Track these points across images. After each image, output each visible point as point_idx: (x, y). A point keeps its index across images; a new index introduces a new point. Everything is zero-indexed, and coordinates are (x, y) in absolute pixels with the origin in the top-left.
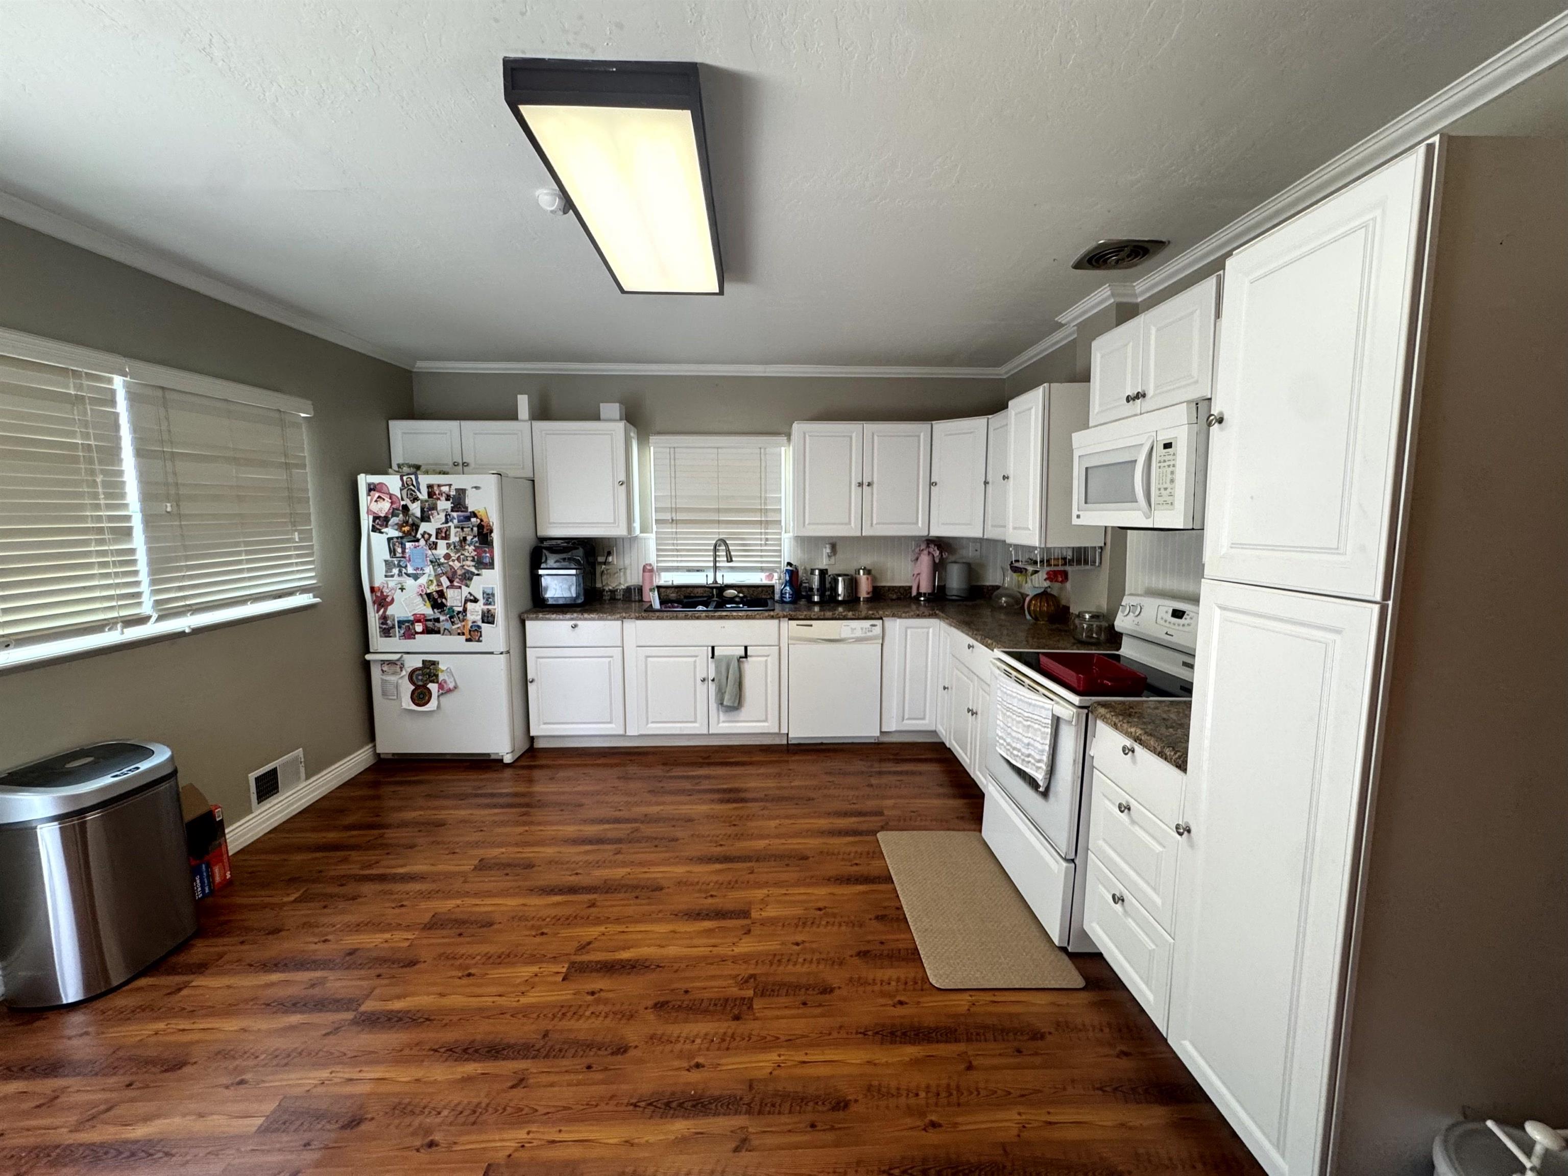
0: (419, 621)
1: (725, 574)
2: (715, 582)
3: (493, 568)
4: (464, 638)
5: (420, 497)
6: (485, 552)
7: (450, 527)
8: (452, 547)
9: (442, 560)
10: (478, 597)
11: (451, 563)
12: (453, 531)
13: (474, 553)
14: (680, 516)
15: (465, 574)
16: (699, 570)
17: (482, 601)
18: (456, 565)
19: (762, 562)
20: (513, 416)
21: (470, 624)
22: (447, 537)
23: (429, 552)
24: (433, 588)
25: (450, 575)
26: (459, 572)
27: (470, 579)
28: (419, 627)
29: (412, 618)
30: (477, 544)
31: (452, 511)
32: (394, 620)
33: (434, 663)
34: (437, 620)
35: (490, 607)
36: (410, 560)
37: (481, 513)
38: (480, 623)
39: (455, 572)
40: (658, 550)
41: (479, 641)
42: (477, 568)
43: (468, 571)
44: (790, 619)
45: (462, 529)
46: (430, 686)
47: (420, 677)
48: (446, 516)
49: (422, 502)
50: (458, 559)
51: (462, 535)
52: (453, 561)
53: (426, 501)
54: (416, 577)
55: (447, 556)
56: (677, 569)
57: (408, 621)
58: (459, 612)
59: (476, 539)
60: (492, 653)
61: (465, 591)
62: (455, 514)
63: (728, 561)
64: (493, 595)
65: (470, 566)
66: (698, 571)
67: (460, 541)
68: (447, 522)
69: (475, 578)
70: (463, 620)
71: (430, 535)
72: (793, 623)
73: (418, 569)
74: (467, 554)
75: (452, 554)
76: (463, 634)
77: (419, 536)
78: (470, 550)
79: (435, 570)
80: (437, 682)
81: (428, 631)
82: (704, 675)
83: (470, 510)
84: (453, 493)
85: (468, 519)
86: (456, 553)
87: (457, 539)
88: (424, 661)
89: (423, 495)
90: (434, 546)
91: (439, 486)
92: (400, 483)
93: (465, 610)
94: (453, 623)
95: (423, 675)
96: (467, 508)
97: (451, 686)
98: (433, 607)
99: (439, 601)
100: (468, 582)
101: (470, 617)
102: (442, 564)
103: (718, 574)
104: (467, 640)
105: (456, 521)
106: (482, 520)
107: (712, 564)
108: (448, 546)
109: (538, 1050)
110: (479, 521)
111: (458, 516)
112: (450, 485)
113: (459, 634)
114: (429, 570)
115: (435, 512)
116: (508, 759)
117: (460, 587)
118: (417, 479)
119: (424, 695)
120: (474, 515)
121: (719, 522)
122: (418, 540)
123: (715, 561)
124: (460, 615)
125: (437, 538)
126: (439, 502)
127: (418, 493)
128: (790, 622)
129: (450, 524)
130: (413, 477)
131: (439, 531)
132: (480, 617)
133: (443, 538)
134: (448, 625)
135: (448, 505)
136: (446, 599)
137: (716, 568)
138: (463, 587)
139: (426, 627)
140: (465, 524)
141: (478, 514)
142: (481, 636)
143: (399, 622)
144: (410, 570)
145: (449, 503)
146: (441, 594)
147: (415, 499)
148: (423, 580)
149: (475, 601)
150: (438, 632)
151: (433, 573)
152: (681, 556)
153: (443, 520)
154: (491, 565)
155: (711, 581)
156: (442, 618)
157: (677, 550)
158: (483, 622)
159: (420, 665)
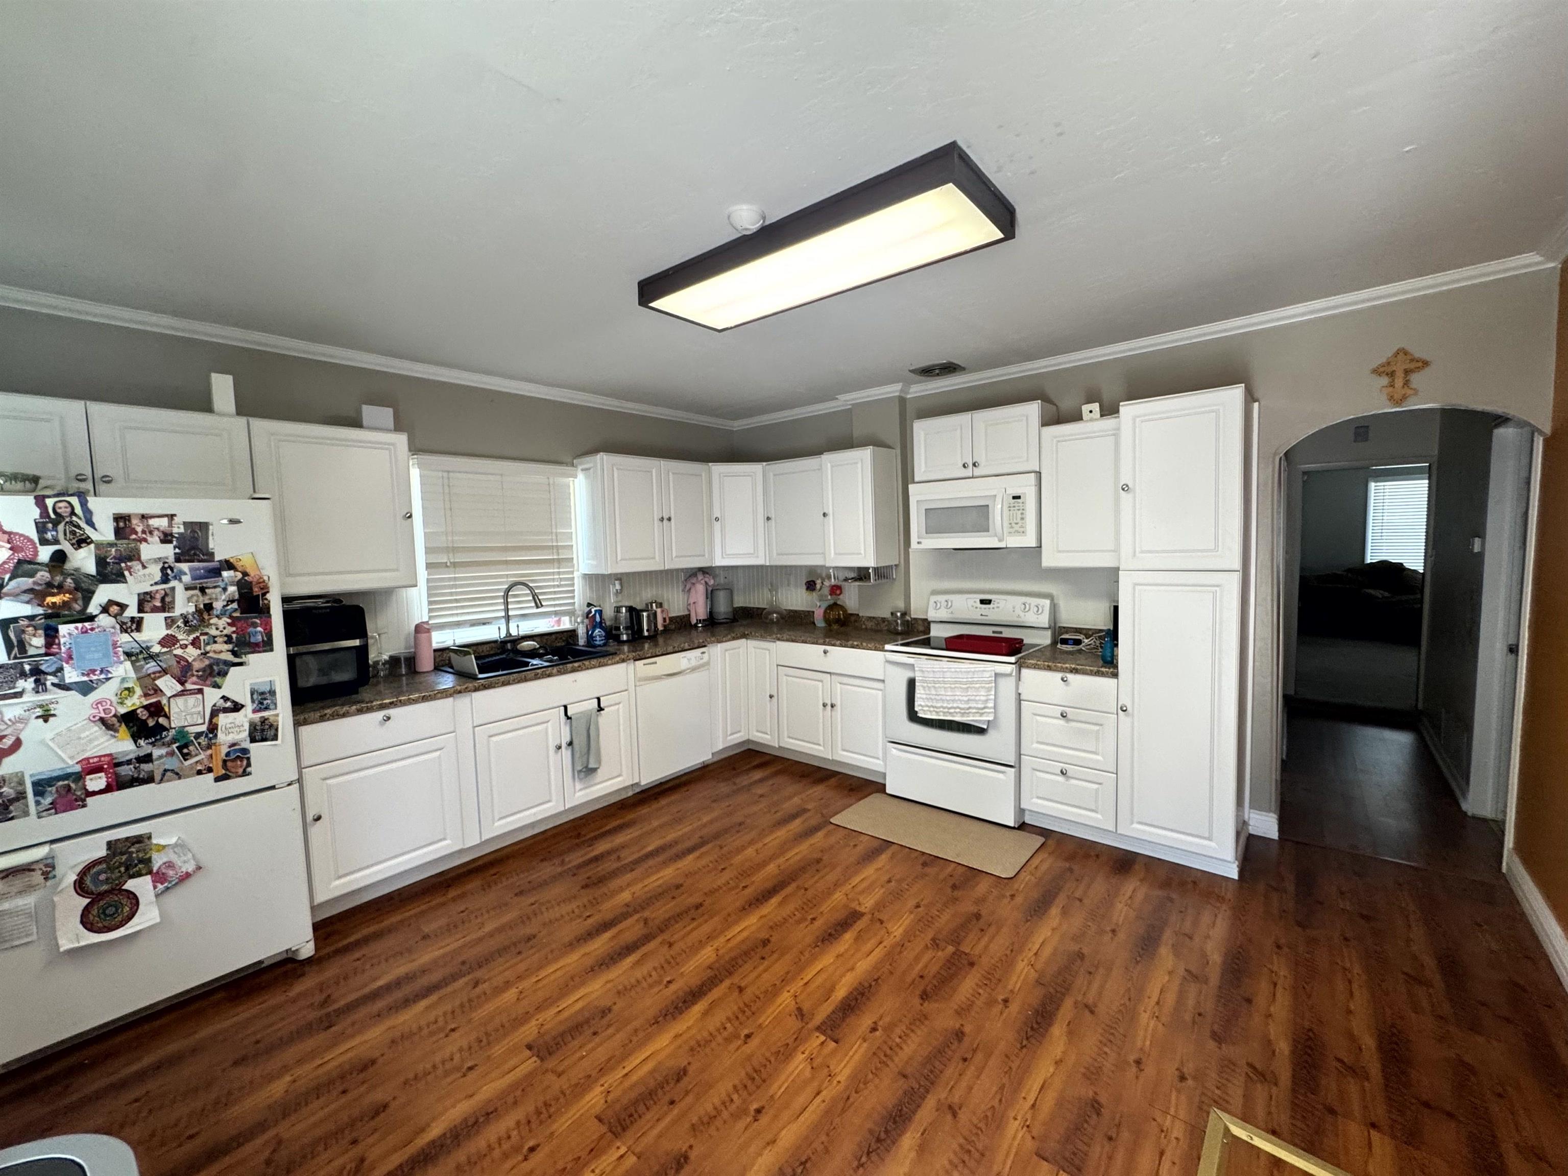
0: (97, 769)
1: (520, 624)
2: (508, 634)
3: (272, 650)
4: (211, 776)
5: (94, 536)
6: (255, 625)
7: (173, 589)
8: (180, 623)
9: (156, 649)
10: (240, 700)
11: (178, 652)
12: (181, 596)
13: (229, 630)
14: (460, 558)
15: (210, 666)
16: (484, 622)
17: (249, 707)
18: (192, 653)
19: (555, 605)
20: (204, 405)
21: (224, 750)
22: (166, 606)
23: (125, 638)
24: (136, 701)
25: (177, 671)
26: (197, 665)
27: (223, 674)
28: (96, 782)
29: (78, 768)
30: (237, 614)
31: (178, 560)
32: (21, 782)
33: (138, 840)
34: (148, 758)
35: (265, 714)
36: (70, 657)
37: (246, 562)
38: (247, 744)
39: (189, 666)
40: (430, 603)
41: (245, 774)
42: (235, 654)
43: (218, 662)
44: (635, 660)
45: (203, 590)
46: (131, 885)
47: (103, 877)
48: (163, 570)
49: (99, 546)
50: (195, 643)
51: (203, 600)
52: (184, 647)
53: (111, 545)
54: (85, 689)
55: (168, 641)
56: (458, 624)
57: (67, 777)
58: (198, 735)
59: (235, 605)
60: (273, 788)
61: (212, 696)
62: (185, 566)
63: (537, 607)
64: (273, 693)
65: (221, 649)
66: (484, 624)
67: (198, 611)
68: (165, 579)
69: (233, 669)
70: (209, 747)
71: (123, 607)
72: (640, 663)
73: (93, 671)
74: (213, 632)
75: (180, 636)
76: (210, 770)
77: (93, 609)
78: (220, 625)
79: (136, 669)
80: (150, 872)
81: (117, 784)
82: (557, 742)
83: (218, 557)
84: (178, 529)
85: (216, 572)
86: (189, 633)
87: (191, 609)
88: (110, 844)
89: (104, 532)
90: (138, 624)
91: (144, 517)
92: (36, 513)
93: (213, 729)
94: (186, 757)
95: (110, 869)
96: (212, 555)
97: (190, 867)
98: (135, 737)
99: (151, 723)
100: (218, 680)
101: (224, 738)
102: (158, 655)
103: (510, 624)
104: (218, 779)
105: (187, 579)
106: (245, 574)
107: (503, 614)
108: (170, 622)
109: (920, 1086)
110: (239, 575)
111: (191, 570)
112: (171, 517)
113: (199, 773)
114: (124, 670)
115: (136, 565)
116: (308, 950)
117: (200, 691)
118: (84, 504)
119: (118, 906)
120: (229, 565)
121: (506, 562)
122: (91, 618)
123: (507, 610)
124: (202, 740)
125: (140, 610)
126: (143, 547)
127: (89, 531)
128: (637, 662)
129: (173, 583)
130: (75, 501)
131: (144, 601)
132: (245, 734)
133: (155, 610)
134: (173, 763)
135: (169, 551)
136: (168, 717)
137: (508, 618)
138: (207, 690)
139: (117, 775)
140: (210, 582)
141: (238, 565)
142: (249, 765)
143: (35, 784)
144: (71, 675)
145: (171, 546)
146: (156, 710)
147: (82, 542)
148: (107, 692)
149: (237, 707)
150: (150, 779)
151: (132, 674)
152: (463, 607)
153: (158, 576)
154: (267, 645)
155: (503, 634)
156: (157, 752)
157: (457, 601)
158: (253, 740)
159: (102, 852)
